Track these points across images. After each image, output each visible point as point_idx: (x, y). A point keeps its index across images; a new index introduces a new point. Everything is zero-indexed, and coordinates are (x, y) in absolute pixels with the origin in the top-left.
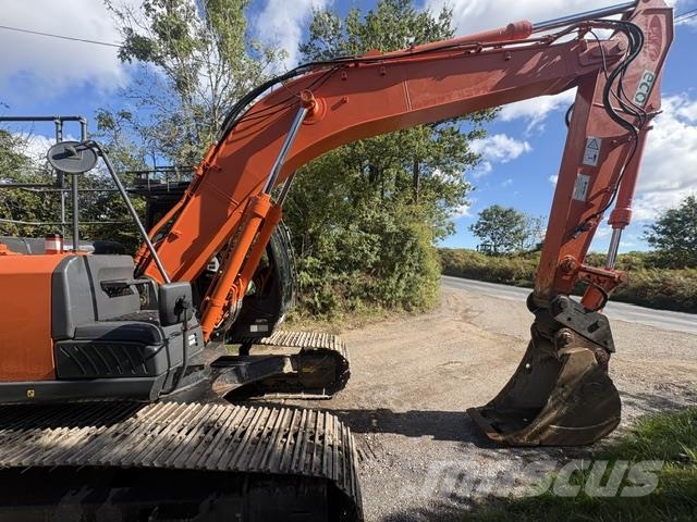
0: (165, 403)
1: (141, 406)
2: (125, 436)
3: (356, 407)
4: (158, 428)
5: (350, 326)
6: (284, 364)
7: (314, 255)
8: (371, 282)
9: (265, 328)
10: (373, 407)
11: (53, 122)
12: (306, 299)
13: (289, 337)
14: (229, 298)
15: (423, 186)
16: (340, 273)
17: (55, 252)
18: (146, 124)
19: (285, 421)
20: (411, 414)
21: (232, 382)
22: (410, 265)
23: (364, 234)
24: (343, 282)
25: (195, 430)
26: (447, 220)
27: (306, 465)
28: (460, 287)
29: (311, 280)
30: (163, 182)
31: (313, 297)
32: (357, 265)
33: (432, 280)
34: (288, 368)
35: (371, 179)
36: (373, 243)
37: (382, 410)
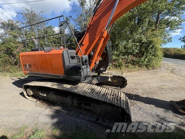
0: (83, 83)
1: (79, 83)
2: (77, 88)
3: (128, 93)
4: (82, 88)
5: (127, 71)
6: (109, 79)
7: (117, 51)
8: (135, 59)
9: (104, 69)
10: (134, 94)
11: (58, 18)
12: (114, 63)
13: (110, 72)
14: (96, 61)
15: (160, 23)
16: (125, 56)
17: (62, 49)
18: (75, 18)
19: (110, 92)
20: (146, 98)
21: (96, 81)
22: (150, 53)
23: (134, 43)
24: (125, 59)
25: (90, 90)
26: (168, 37)
27: (116, 103)
28: (171, 62)
29: (116, 58)
30: (80, 31)
31: (116, 63)
32: (130, 53)
33: (158, 58)
34: (110, 80)
35: (138, 24)
36: (137, 46)
37: (137, 95)
